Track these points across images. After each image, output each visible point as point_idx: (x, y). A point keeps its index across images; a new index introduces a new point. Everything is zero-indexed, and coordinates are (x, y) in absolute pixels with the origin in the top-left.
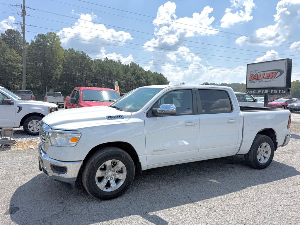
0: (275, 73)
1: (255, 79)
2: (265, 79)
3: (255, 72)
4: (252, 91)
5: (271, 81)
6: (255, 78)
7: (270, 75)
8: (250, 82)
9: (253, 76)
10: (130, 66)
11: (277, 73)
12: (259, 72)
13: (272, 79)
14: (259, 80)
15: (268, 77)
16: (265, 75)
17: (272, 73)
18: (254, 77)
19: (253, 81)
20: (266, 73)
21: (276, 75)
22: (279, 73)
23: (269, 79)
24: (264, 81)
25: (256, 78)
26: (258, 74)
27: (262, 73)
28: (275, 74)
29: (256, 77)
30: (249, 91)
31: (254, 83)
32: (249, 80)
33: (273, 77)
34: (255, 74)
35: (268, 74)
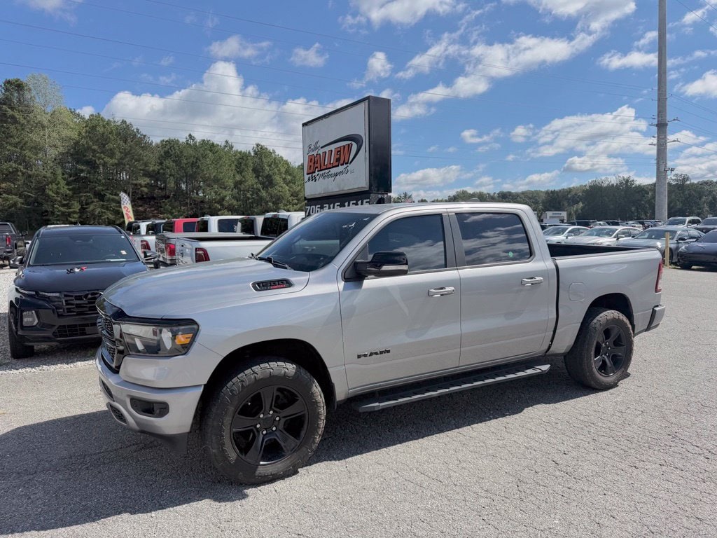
0: (349, 145)
1: (317, 169)
2: (333, 167)
3: (316, 148)
4: (314, 207)
5: (341, 173)
6: (316, 165)
7: (340, 154)
9: (313, 161)
10: (252, 154)
11: (352, 145)
12: (322, 148)
13: (345, 166)
15: (338, 161)
16: (333, 154)
17: (344, 146)
18: (314, 163)
19: (314, 174)
20: (333, 147)
21: (350, 154)
22: (355, 146)
23: (340, 168)
25: (319, 165)
26: (321, 152)
27: (327, 149)
28: (348, 149)
29: (317, 163)
30: (309, 207)
32: (307, 174)
33: (346, 161)
34: (315, 153)
35: (338, 152)
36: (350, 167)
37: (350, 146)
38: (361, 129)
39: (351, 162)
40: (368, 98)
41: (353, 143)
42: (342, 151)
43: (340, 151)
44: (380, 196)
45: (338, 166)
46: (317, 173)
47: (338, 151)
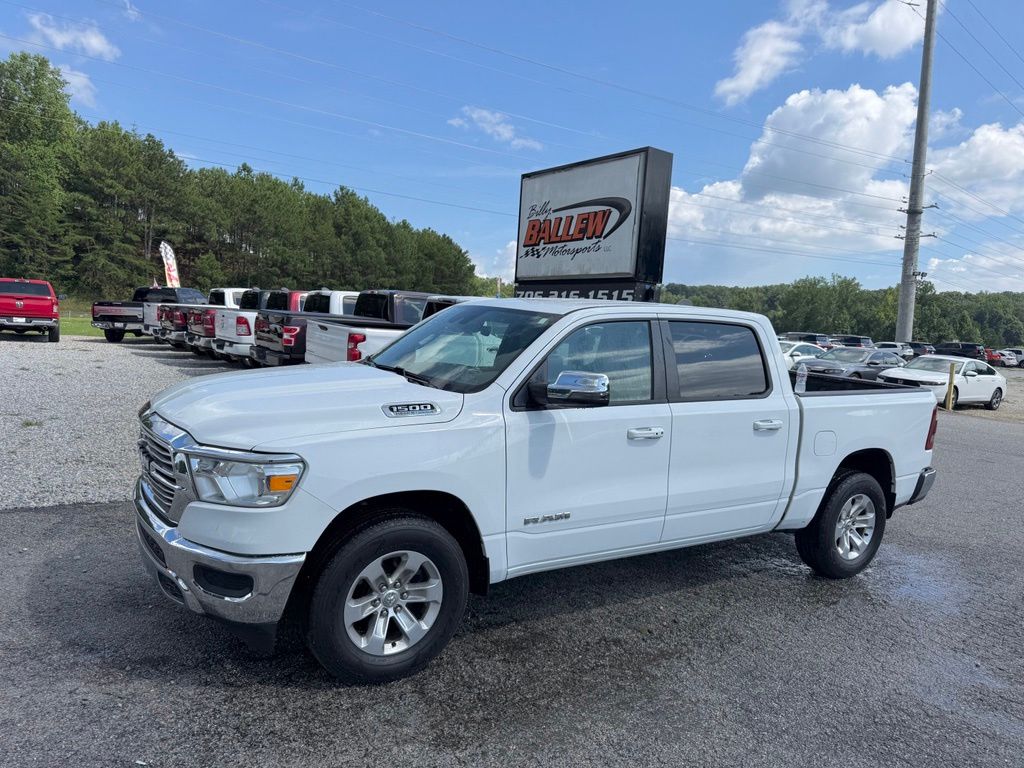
0: (604, 212)
1: (542, 241)
2: (572, 240)
3: (544, 210)
4: (532, 294)
5: (589, 250)
6: (541, 235)
7: (587, 223)
8: (527, 254)
9: (537, 229)
11: (610, 213)
12: (554, 211)
13: (595, 240)
14: (555, 245)
15: (582, 233)
16: (574, 221)
17: (596, 213)
18: (539, 232)
19: (536, 248)
20: (575, 212)
21: (605, 226)
22: (615, 215)
23: (586, 243)
24: (568, 252)
25: (546, 235)
26: (553, 217)
27: (564, 214)
28: (603, 217)
29: (544, 232)
30: (522, 293)
31: (538, 257)
32: (525, 246)
33: (598, 234)
34: (542, 218)
35: (584, 220)
36: (604, 243)
37: (606, 215)
38: (630, 191)
39: (605, 237)
40: (645, 150)
41: (613, 209)
42: (591, 221)
43: (587, 219)
44: (648, 287)
45: (582, 239)
46: (542, 245)
47: (585, 218)
